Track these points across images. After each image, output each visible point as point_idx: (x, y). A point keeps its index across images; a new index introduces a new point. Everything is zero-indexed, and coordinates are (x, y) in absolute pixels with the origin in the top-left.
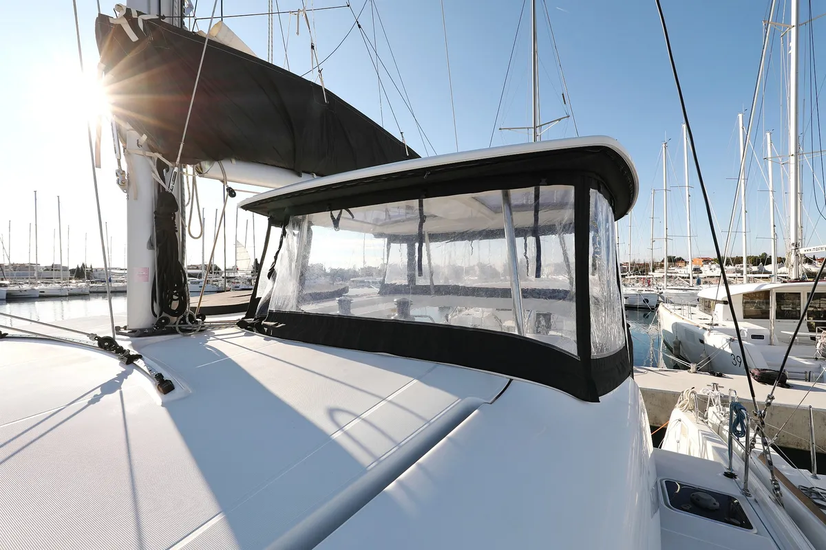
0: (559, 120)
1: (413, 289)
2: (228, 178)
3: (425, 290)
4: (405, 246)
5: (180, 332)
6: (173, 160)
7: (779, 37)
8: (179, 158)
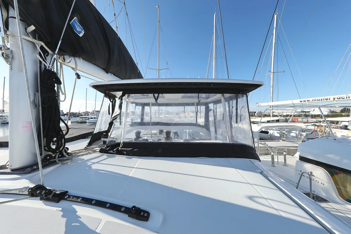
0: (166, 69)
1: (142, 124)
2: (78, 68)
3: (148, 124)
4: (141, 107)
5: (59, 162)
6: (54, 50)
7: (211, 61)
8: (57, 50)
